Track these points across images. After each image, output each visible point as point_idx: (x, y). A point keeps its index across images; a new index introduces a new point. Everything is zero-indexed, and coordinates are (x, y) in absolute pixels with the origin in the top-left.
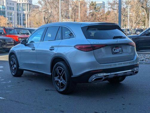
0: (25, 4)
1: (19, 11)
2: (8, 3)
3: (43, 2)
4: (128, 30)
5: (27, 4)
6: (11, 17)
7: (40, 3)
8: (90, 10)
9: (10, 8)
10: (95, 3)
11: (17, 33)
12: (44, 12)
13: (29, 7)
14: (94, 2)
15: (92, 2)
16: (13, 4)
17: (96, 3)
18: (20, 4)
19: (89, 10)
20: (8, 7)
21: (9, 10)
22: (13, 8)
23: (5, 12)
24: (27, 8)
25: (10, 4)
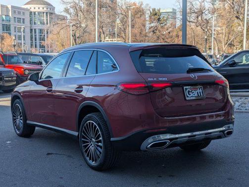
0: (44, 13)
1: (33, 25)
2: (15, 12)
3: (72, 11)
4: (211, 57)
5: (47, 13)
6: (19, 34)
7: (67, 10)
8: (151, 22)
9: (19, 20)
10: (159, 10)
11: (22, 62)
12: (74, 26)
13: (50, 18)
14: (157, 9)
15: (154, 10)
16: (24, 13)
17: (161, 11)
18: (35, 13)
19: (148, 22)
20: (15, 18)
21: (17, 23)
22: (24, 19)
23: (10, 27)
24: (47, 20)
25: (19, 13)
